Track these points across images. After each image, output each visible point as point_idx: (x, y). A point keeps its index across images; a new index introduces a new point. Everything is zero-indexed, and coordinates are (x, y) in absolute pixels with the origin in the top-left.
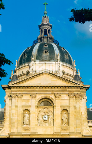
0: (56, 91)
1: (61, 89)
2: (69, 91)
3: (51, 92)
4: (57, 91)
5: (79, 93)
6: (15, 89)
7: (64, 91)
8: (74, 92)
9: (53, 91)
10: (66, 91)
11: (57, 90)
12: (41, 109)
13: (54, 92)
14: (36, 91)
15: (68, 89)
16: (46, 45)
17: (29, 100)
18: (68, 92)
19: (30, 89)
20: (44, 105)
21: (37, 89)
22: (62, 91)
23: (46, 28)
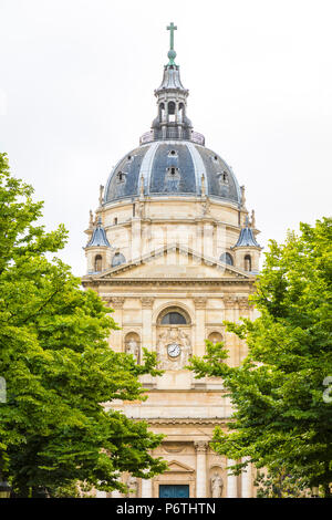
0: (197, 291)
1: (207, 288)
2: (225, 292)
3: (184, 295)
4: (201, 291)
5: (246, 295)
6: (108, 288)
7: (214, 291)
8: (237, 294)
9: (189, 291)
10: (219, 291)
11: (200, 288)
12: (164, 331)
13: (193, 294)
14: (152, 292)
15: (223, 288)
16: (173, 153)
17: (137, 310)
18: (222, 295)
19: (140, 288)
20: (171, 323)
21: (153, 288)
22: (210, 291)
23: (174, 100)
